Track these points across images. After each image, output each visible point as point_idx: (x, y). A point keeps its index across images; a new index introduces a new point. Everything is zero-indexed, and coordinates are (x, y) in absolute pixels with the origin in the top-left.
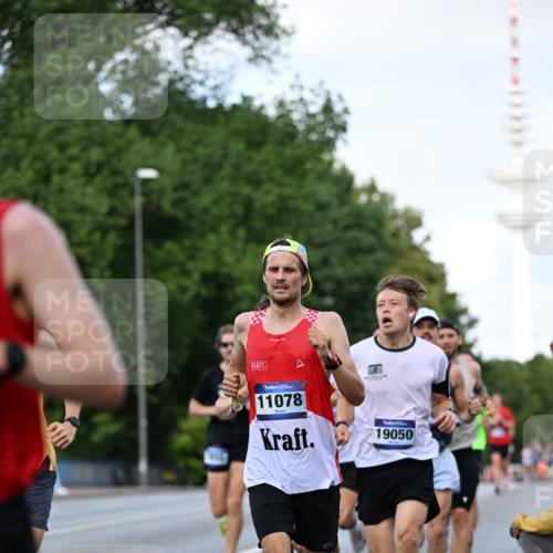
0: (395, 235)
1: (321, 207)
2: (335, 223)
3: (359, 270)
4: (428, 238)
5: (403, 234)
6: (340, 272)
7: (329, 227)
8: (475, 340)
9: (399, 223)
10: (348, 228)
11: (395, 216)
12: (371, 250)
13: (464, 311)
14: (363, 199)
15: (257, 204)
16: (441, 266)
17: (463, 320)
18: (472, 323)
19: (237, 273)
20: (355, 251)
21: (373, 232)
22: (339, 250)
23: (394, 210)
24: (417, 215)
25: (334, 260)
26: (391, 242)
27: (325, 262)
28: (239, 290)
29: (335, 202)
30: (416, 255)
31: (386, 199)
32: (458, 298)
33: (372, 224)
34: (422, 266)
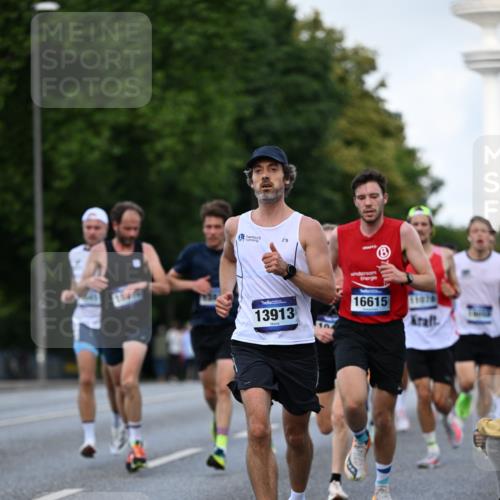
0: (342, 80)
1: (255, 46)
2: (271, 65)
3: (299, 122)
4: (382, 84)
5: (352, 78)
6: (277, 123)
7: (265, 70)
8: (440, 206)
9: (349, 65)
10: (287, 72)
11: (345, 56)
12: (316, 98)
13: (425, 172)
14: (304, 36)
15: (178, 46)
16: (398, 116)
17: (425, 182)
18: (436, 186)
19: (154, 126)
20: (295, 100)
21: (317, 76)
22: (277, 97)
23: (344, 50)
24: (370, 56)
25: (270, 110)
26: (339, 88)
27: (259, 111)
28: (159, 146)
29: (272, 41)
30: (368, 104)
31: (334, 37)
32: (419, 155)
33: (317, 67)
34: (374, 116)
